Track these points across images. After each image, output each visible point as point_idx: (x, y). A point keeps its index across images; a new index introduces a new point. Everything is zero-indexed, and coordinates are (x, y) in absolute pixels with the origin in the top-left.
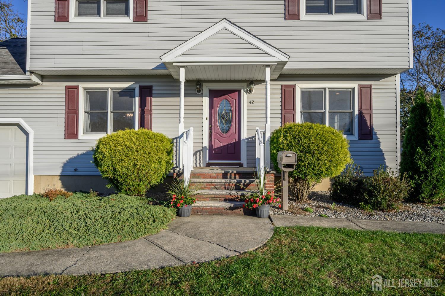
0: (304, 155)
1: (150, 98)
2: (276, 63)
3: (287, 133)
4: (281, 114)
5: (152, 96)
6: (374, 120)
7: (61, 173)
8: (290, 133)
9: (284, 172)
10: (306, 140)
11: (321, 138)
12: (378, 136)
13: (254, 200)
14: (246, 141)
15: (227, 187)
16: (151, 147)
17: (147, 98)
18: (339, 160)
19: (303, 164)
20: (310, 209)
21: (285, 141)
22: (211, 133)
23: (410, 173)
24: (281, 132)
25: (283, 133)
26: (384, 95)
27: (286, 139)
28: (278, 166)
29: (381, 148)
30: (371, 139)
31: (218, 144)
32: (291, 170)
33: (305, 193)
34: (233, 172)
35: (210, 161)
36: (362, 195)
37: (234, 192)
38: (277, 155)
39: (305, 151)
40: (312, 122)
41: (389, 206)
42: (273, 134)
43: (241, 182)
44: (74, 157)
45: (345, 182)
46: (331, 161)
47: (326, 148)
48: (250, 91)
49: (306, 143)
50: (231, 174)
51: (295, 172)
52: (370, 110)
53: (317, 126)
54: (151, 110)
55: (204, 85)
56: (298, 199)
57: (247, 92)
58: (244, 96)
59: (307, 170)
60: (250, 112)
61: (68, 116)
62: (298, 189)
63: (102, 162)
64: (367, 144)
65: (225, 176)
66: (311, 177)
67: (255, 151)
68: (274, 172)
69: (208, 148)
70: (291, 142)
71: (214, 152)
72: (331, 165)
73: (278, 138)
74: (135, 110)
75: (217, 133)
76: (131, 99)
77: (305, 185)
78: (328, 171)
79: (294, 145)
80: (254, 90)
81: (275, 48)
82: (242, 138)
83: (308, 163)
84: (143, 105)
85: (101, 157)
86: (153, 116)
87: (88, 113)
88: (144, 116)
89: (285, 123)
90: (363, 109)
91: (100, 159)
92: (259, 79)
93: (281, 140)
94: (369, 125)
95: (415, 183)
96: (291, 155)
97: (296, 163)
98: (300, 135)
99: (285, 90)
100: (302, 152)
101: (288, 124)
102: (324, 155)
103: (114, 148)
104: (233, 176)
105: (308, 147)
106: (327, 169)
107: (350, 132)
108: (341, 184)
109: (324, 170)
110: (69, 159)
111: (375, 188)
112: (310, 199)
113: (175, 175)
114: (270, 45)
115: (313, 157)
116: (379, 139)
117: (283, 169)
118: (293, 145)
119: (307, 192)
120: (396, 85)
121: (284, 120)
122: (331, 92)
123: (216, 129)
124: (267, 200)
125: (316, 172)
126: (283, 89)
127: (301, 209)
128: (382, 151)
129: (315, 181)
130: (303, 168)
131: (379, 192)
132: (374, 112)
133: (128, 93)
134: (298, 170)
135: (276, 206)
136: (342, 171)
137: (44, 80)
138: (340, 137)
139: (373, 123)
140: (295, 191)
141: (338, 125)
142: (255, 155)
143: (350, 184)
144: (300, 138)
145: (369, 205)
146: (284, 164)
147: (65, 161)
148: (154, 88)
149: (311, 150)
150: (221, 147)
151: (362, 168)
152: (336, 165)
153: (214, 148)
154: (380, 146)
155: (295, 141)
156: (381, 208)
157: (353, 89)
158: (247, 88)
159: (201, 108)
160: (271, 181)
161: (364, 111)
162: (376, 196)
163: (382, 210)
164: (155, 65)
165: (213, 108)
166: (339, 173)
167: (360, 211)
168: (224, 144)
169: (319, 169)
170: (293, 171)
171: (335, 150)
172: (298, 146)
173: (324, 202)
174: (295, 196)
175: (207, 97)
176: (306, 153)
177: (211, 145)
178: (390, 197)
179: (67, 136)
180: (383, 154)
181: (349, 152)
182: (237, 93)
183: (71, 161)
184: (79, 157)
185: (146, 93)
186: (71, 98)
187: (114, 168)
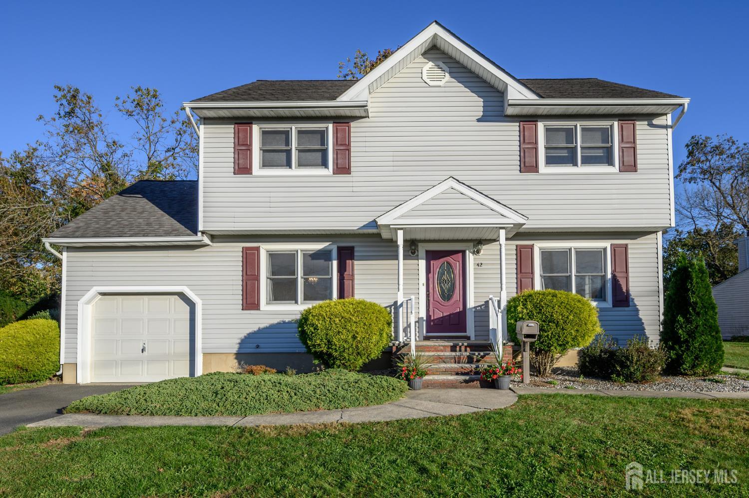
0: (548, 325)
1: (351, 261)
2: (512, 226)
3: (527, 302)
4: (517, 278)
5: (354, 259)
6: (631, 284)
7: (237, 351)
8: (530, 302)
9: (524, 342)
10: (549, 309)
11: (565, 307)
12: (636, 302)
13: (494, 371)
14: (473, 310)
15: (457, 360)
16: (370, 318)
17: (347, 261)
18: (586, 329)
19: (546, 334)
20: (555, 382)
21: (525, 311)
22: (429, 300)
23: (670, 343)
24: (520, 300)
25: (522, 302)
26: (642, 256)
27: (526, 308)
28: (517, 338)
29: (640, 317)
30: (628, 306)
31: (439, 315)
32: (533, 340)
33: (548, 367)
34: (463, 345)
35: (428, 334)
36: (614, 366)
37: (468, 365)
38: (515, 325)
39: (547, 321)
40: (554, 288)
41: (643, 378)
42: (509, 302)
43: (474, 354)
44: (255, 331)
45: (594, 354)
46: (577, 331)
47: (571, 317)
48: (478, 252)
49: (549, 312)
50: (460, 347)
51: (536, 343)
52: (626, 272)
53: (562, 294)
54: (353, 275)
55: (420, 244)
56: (540, 374)
57: (474, 253)
58: (471, 259)
59: (550, 340)
60: (478, 276)
61: (246, 283)
62: (539, 363)
63: (313, 335)
64: (622, 312)
65: (453, 349)
66: (556, 348)
67: (489, 321)
68: (512, 344)
69: (425, 318)
70: (531, 311)
71: (432, 324)
72: (578, 334)
73: (516, 307)
74: (332, 275)
75: (437, 301)
76: (327, 262)
77: (548, 358)
78: (574, 342)
79: (535, 314)
80: (482, 251)
81: (511, 209)
82: (468, 306)
83: (552, 333)
84: (342, 269)
85: (312, 329)
86: (356, 282)
87: (270, 279)
88: (344, 282)
89: (521, 289)
90: (618, 272)
91: (311, 331)
92: (489, 238)
93: (519, 309)
94: (624, 290)
95: (676, 354)
96: (533, 325)
97: (539, 333)
98: (542, 303)
99: (520, 251)
100: (544, 321)
101: (526, 292)
102: (569, 324)
103: (328, 319)
104: (463, 348)
105: (551, 316)
106: (573, 339)
107: (602, 298)
108: (591, 356)
109: (569, 340)
110: (249, 334)
111: (628, 359)
112: (554, 373)
113: (394, 349)
114: (505, 206)
115: (557, 327)
116: (637, 307)
117: (524, 339)
118: (533, 314)
119: (550, 366)
120: (657, 244)
121: (520, 286)
122: (577, 253)
123: (435, 296)
124: (507, 371)
125: (560, 343)
126: (518, 249)
127: (544, 382)
128: (641, 320)
129: (560, 353)
130: (546, 338)
131: (632, 362)
132: (630, 275)
133: (324, 255)
134: (540, 341)
135: (515, 380)
136: (591, 342)
137: (215, 240)
138: (587, 305)
139: (630, 288)
140: (536, 365)
141: (589, 287)
142: (489, 326)
143: (600, 355)
144: (542, 307)
145: (621, 377)
146: (524, 335)
147: (242, 336)
148: (356, 249)
149: (555, 319)
150: (442, 317)
151: (617, 340)
152: (584, 335)
153: (432, 318)
154: (637, 315)
155: (536, 310)
156: (635, 379)
157: (605, 249)
158: (474, 248)
159: (416, 272)
160: (509, 354)
161: (617, 274)
162: (629, 366)
163: (636, 382)
164: (362, 224)
165: (430, 273)
166: (588, 344)
167: (612, 383)
168: (445, 314)
169: (564, 339)
170: (535, 341)
171: (582, 319)
172: (540, 316)
173: (571, 376)
174: (536, 370)
175: (423, 259)
176: (549, 322)
177: (428, 316)
178: (644, 367)
179: (246, 306)
180: (643, 323)
181: (598, 321)
182: (460, 254)
183: (250, 337)
184: (260, 331)
185: (346, 255)
186: (250, 261)
187: (329, 341)
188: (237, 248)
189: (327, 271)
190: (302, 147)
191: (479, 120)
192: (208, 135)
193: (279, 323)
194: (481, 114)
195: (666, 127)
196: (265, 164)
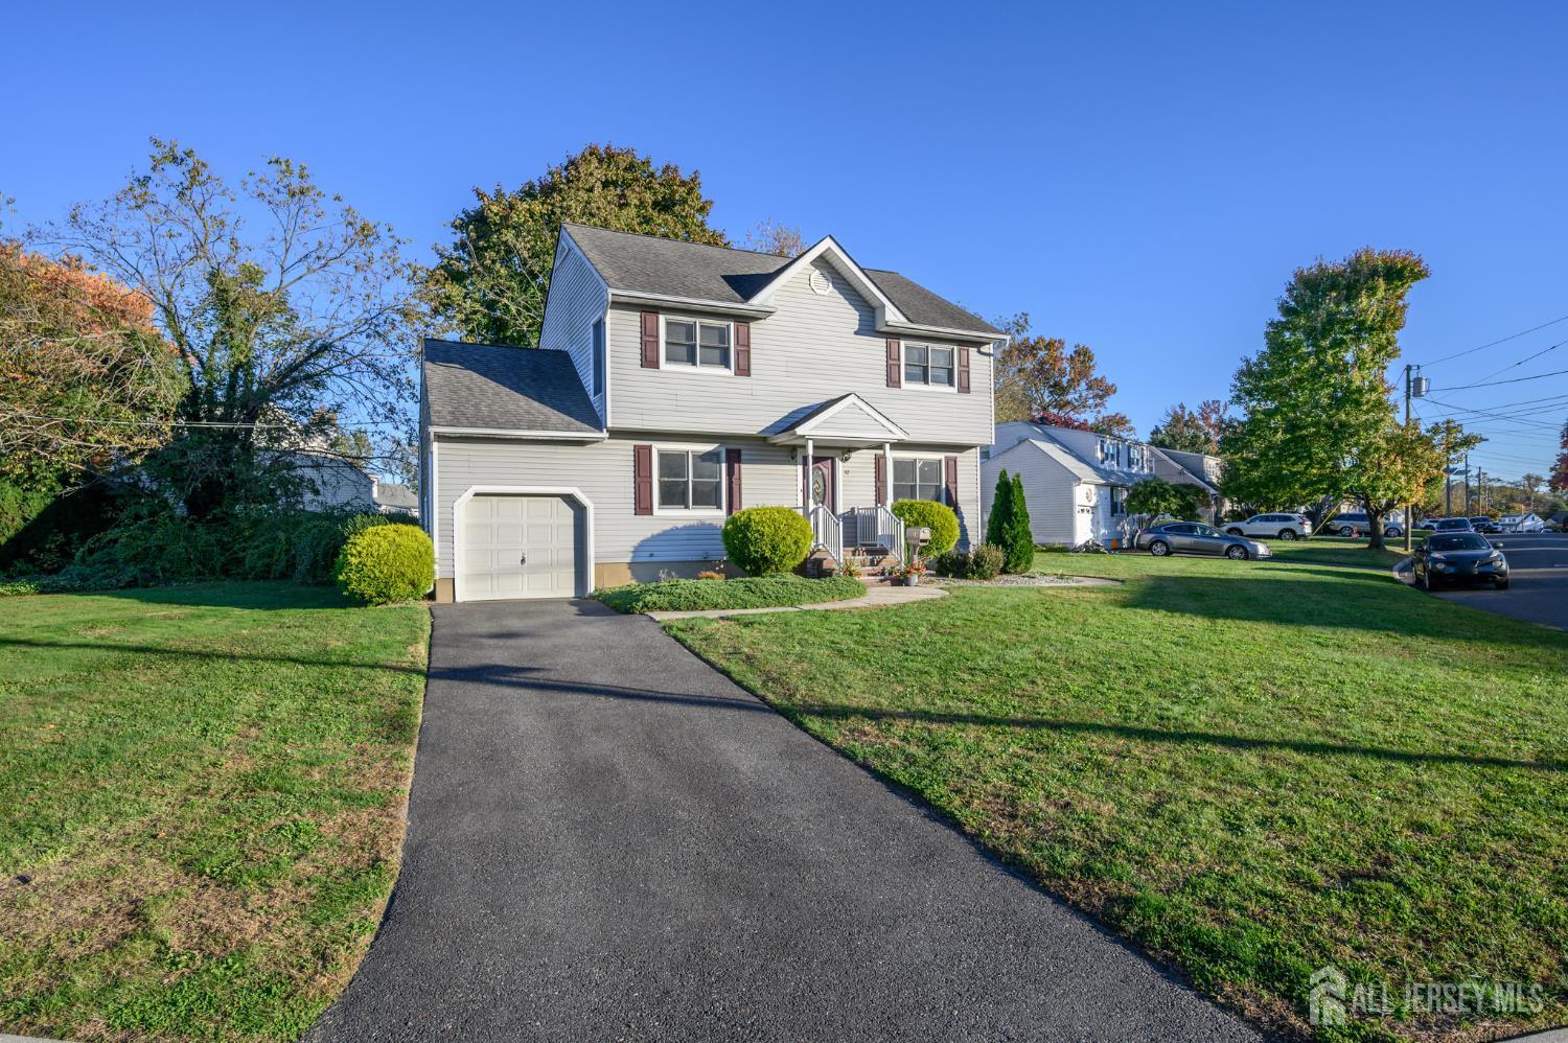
1: (738, 464)
2: (896, 441)
5: (741, 462)
6: (959, 493)
7: (631, 559)
12: (962, 510)
17: (735, 464)
26: (967, 468)
27: (912, 516)
29: (965, 523)
30: (957, 511)
44: (648, 538)
48: (847, 460)
52: (956, 483)
54: (740, 479)
55: (799, 450)
57: (842, 459)
58: (840, 465)
60: (845, 483)
61: (639, 484)
74: (721, 478)
76: (717, 464)
84: (730, 472)
86: (744, 486)
87: (660, 481)
88: (732, 486)
90: (950, 482)
94: (954, 497)
99: (878, 460)
105: (933, 523)
110: (641, 541)
114: (893, 423)
115: (937, 533)
116: (963, 515)
120: (976, 459)
122: (922, 463)
126: (877, 458)
132: (959, 485)
133: (713, 457)
139: (958, 498)
146: (920, 540)
147: (635, 543)
148: (743, 452)
157: (940, 461)
158: (842, 455)
159: (795, 477)
161: (950, 485)
175: (800, 464)
179: (638, 511)
180: (967, 530)
182: (830, 461)
183: (644, 544)
184: (654, 538)
185: (734, 457)
186: (641, 459)
187: (773, 547)
188: (629, 445)
189: (717, 474)
190: (703, 344)
191: (856, 333)
192: (614, 321)
193: (672, 530)
194: (857, 327)
195: (989, 355)
196: (669, 359)
